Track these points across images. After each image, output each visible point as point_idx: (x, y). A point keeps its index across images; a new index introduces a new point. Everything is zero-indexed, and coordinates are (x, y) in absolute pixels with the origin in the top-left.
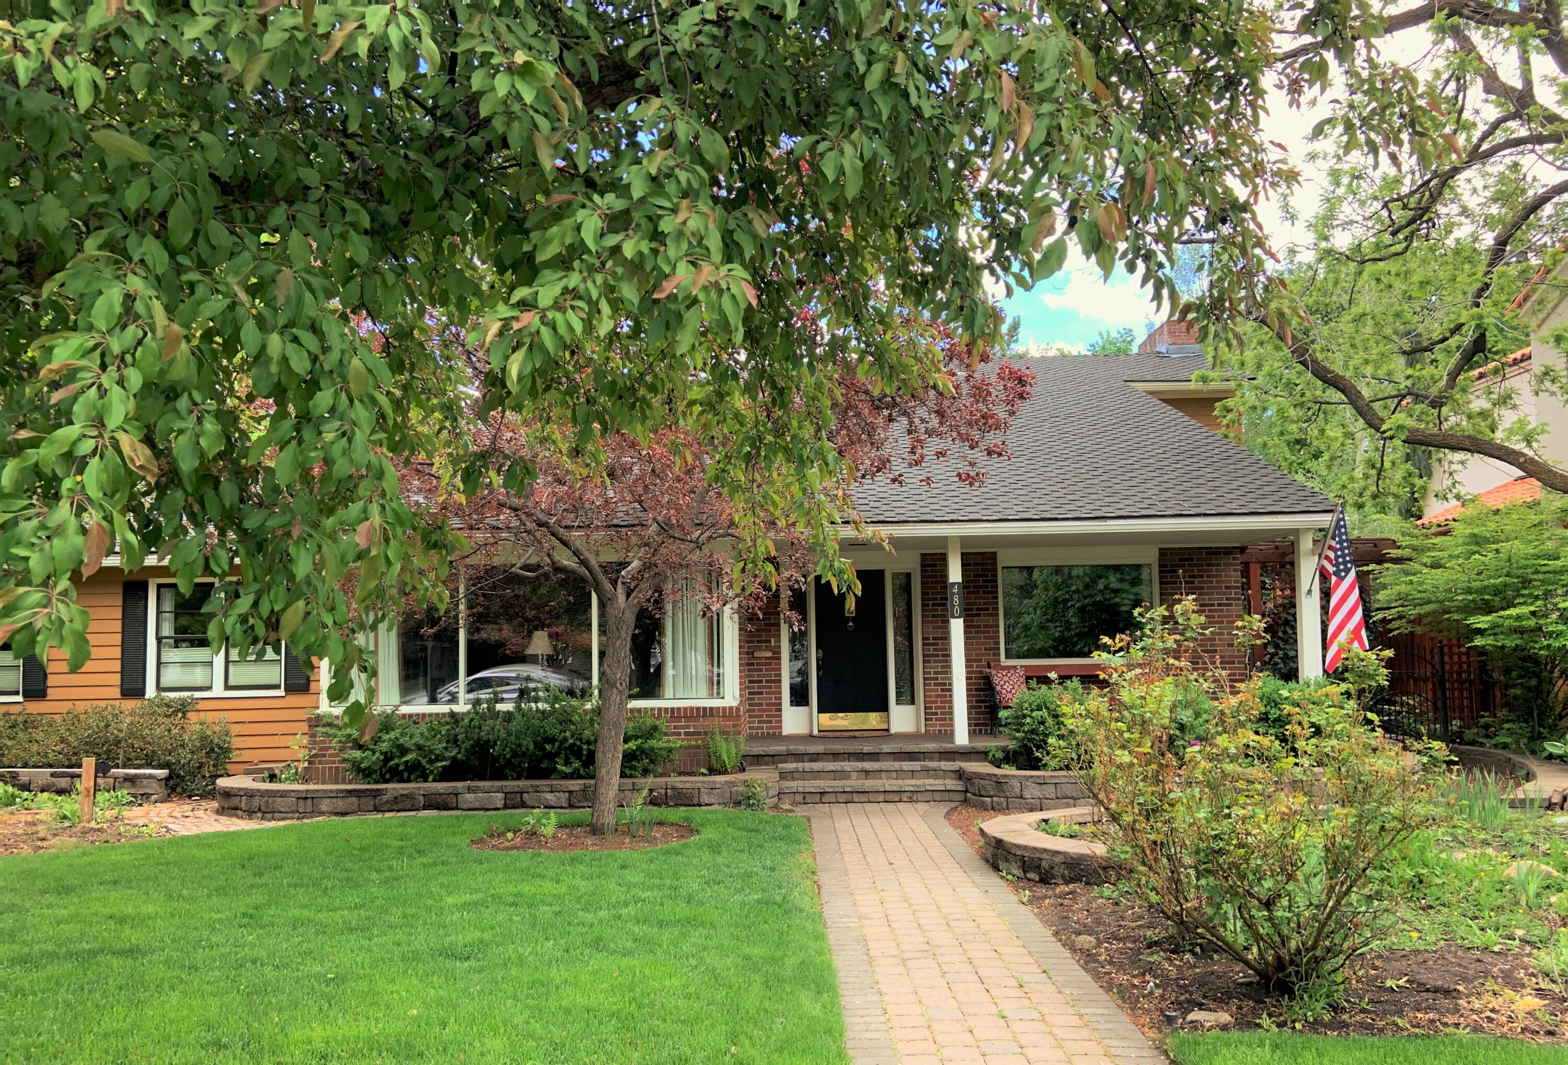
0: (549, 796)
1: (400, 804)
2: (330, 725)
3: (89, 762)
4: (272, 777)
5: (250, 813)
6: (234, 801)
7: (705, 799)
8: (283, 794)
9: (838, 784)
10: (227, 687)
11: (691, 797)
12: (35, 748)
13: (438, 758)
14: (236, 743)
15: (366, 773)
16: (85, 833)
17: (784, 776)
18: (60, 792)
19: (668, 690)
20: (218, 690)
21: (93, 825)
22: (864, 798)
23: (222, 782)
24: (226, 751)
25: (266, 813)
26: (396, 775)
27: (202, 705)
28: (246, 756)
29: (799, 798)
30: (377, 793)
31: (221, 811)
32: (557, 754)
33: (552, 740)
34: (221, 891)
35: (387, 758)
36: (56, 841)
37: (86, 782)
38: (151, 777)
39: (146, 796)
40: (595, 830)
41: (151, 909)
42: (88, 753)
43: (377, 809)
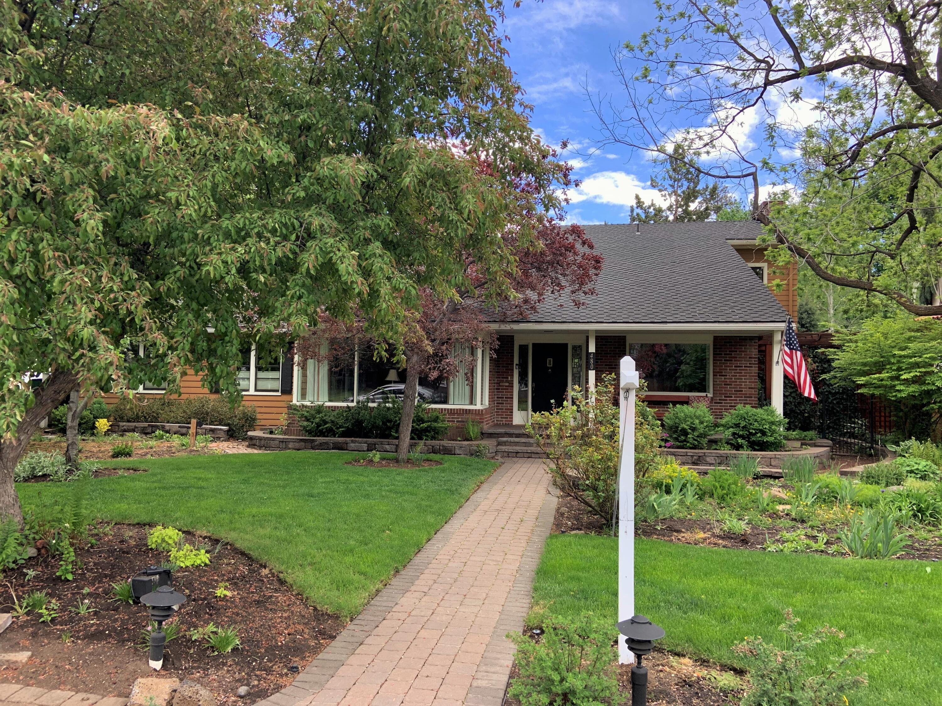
0: (387, 447)
1: (322, 446)
2: (295, 409)
3: (194, 421)
4: (271, 433)
5: (260, 447)
6: (254, 441)
7: (457, 452)
8: (274, 439)
9: (525, 449)
10: (256, 390)
11: (451, 451)
12: (172, 415)
13: (341, 427)
14: (259, 416)
15: (310, 432)
16: (192, 451)
17: (499, 444)
18: (182, 435)
19: (451, 401)
20: (252, 392)
21: (195, 448)
22: (537, 456)
23: (250, 433)
24: (254, 420)
25: (267, 447)
26: (322, 434)
27: (245, 398)
28: (263, 422)
29: (505, 454)
30: (313, 441)
31: (248, 446)
32: (392, 428)
33: (390, 421)
34: (238, 472)
35: (318, 425)
36: (180, 454)
37: (192, 430)
38: (221, 429)
39: (219, 438)
40: (397, 461)
41: (210, 476)
42: (194, 418)
43: (313, 448)
